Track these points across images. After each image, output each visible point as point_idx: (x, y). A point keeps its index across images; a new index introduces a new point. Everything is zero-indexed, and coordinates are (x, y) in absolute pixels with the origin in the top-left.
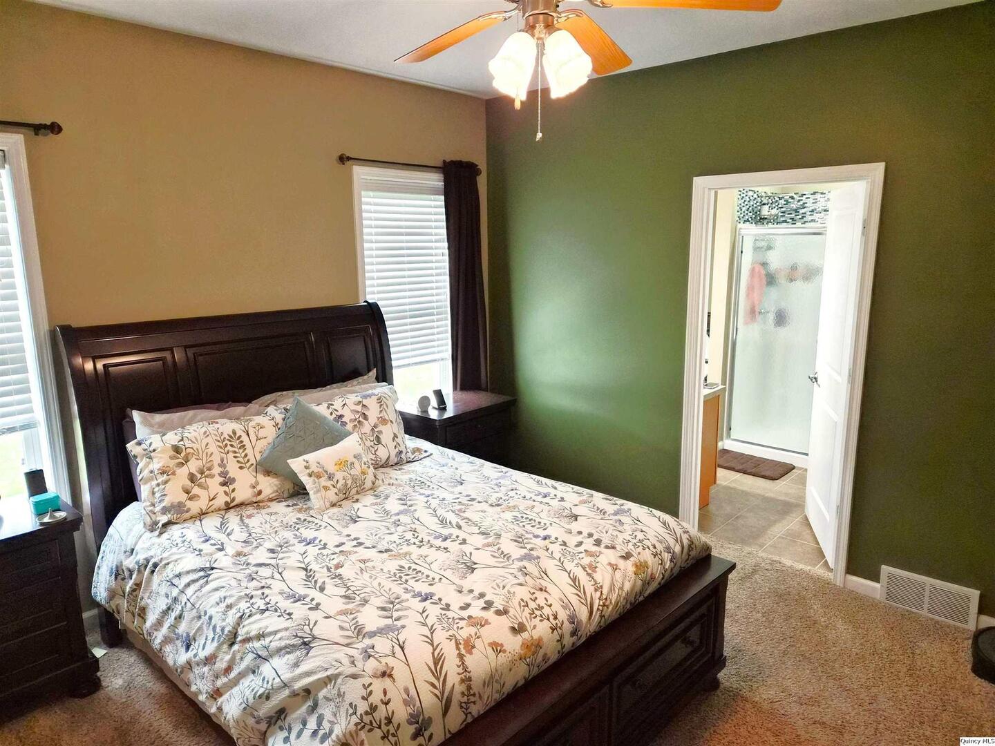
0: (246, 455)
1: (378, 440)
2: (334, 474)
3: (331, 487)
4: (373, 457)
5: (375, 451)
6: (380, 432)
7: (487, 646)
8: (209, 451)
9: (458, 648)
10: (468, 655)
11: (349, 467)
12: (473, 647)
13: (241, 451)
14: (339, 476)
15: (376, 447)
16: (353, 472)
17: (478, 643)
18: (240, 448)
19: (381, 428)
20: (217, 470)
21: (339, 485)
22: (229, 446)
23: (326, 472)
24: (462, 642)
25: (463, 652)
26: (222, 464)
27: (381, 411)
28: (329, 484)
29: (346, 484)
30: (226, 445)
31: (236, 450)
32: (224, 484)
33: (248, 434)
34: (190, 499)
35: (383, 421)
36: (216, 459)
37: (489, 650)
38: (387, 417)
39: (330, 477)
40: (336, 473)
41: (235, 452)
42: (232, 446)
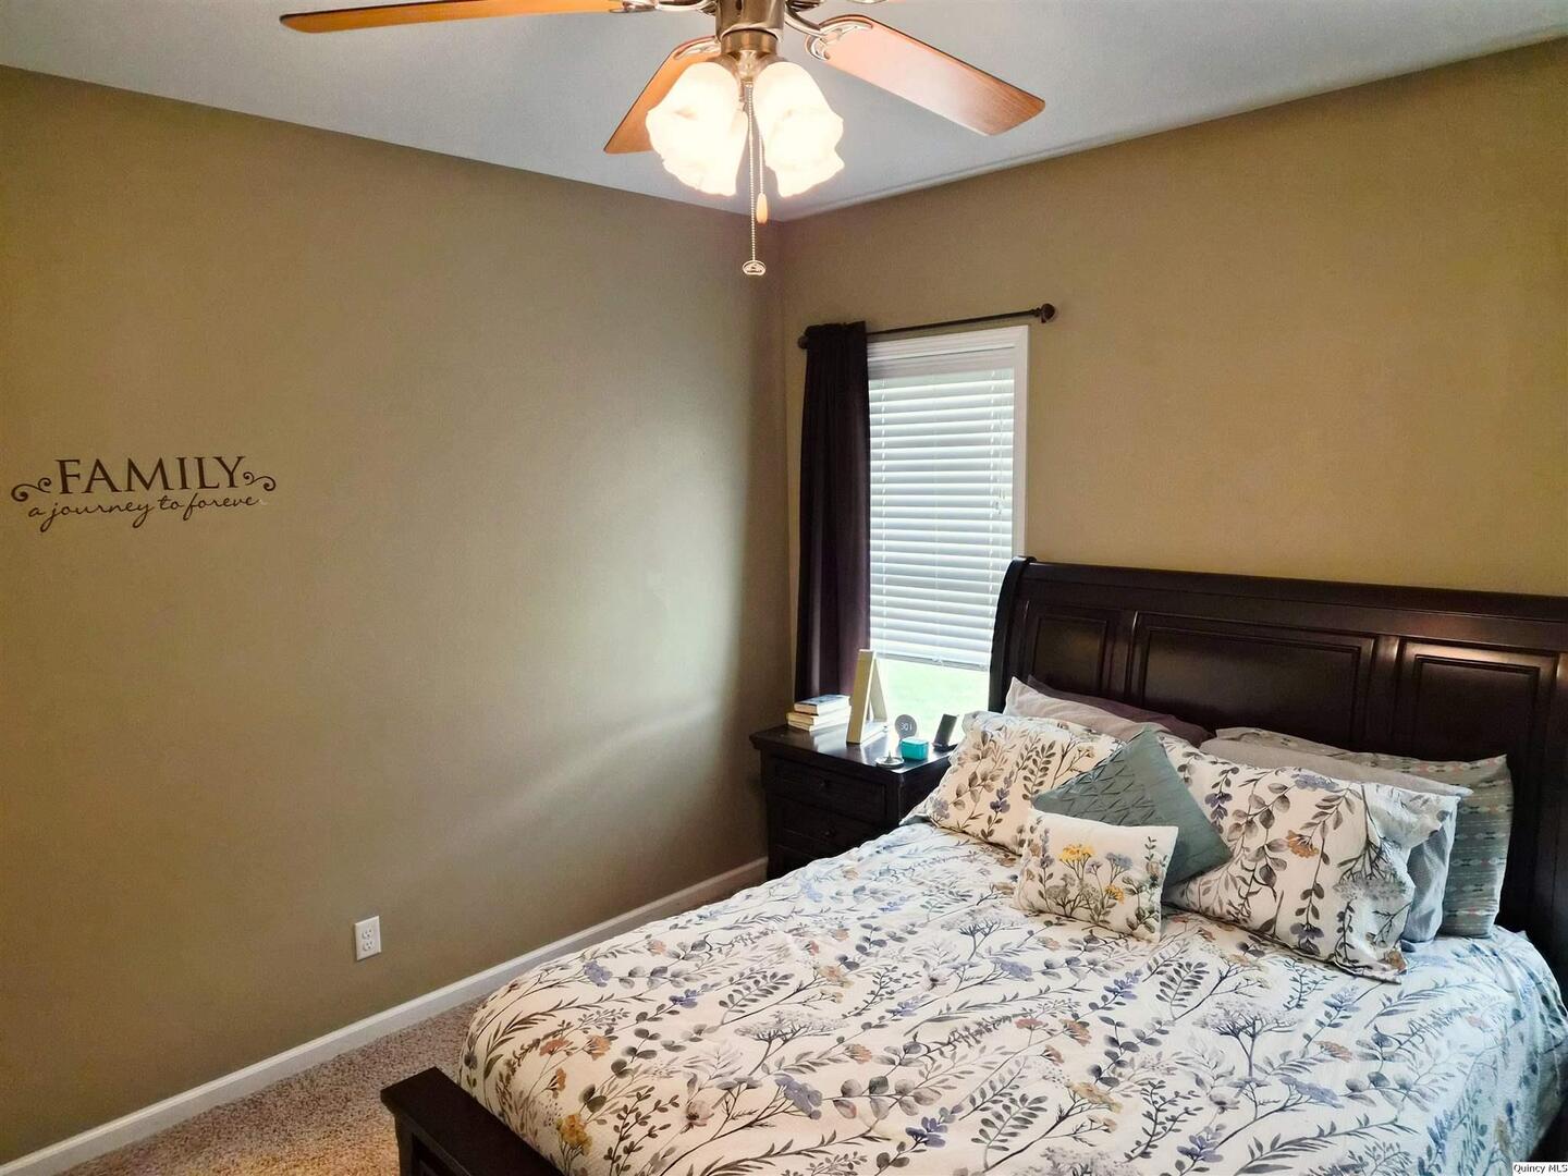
0: (1041, 783)
1: (1269, 877)
2: (1052, 861)
3: (1037, 878)
4: (1237, 901)
5: (1249, 894)
6: (1283, 864)
7: (559, 1066)
8: (1007, 755)
9: (546, 1037)
10: (539, 1050)
11: (1086, 867)
12: (552, 1053)
13: (1040, 774)
14: (1058, 869)
15: (1255, 887)
16: (1089, 879)
17: (560, 1055)
18: (1041, 770)
19: (1286, 855)
20: (999, 784)
21: (1049, 883)
22: (1031, 760)
23: (1045, 850)
24: (557, 1038)
25: (542, 1044)
26: (1008, 781)
27: (1310, 825)
28: (1037, 871)
29: (1065, 891)
30: (1029, 758)
31: (1036, 770)
32: (994, 806)
33: (1063, 756)
34: (955, 804)
35: (1302, 846)
36: (1007, 769)
37: (552, 1073)
38: (1317, 843)
39: (1046, 862)
40: (1057, 862)
41: (1032, 772)
42: (1035, 762)
